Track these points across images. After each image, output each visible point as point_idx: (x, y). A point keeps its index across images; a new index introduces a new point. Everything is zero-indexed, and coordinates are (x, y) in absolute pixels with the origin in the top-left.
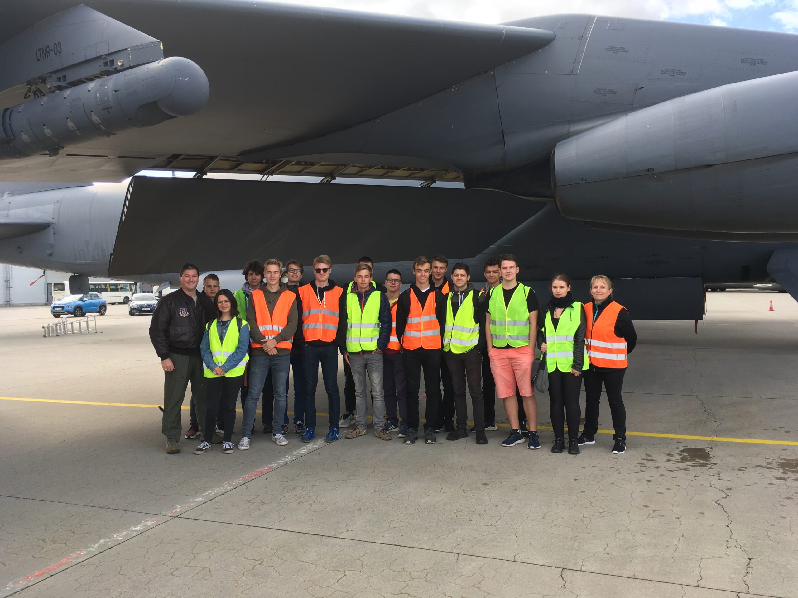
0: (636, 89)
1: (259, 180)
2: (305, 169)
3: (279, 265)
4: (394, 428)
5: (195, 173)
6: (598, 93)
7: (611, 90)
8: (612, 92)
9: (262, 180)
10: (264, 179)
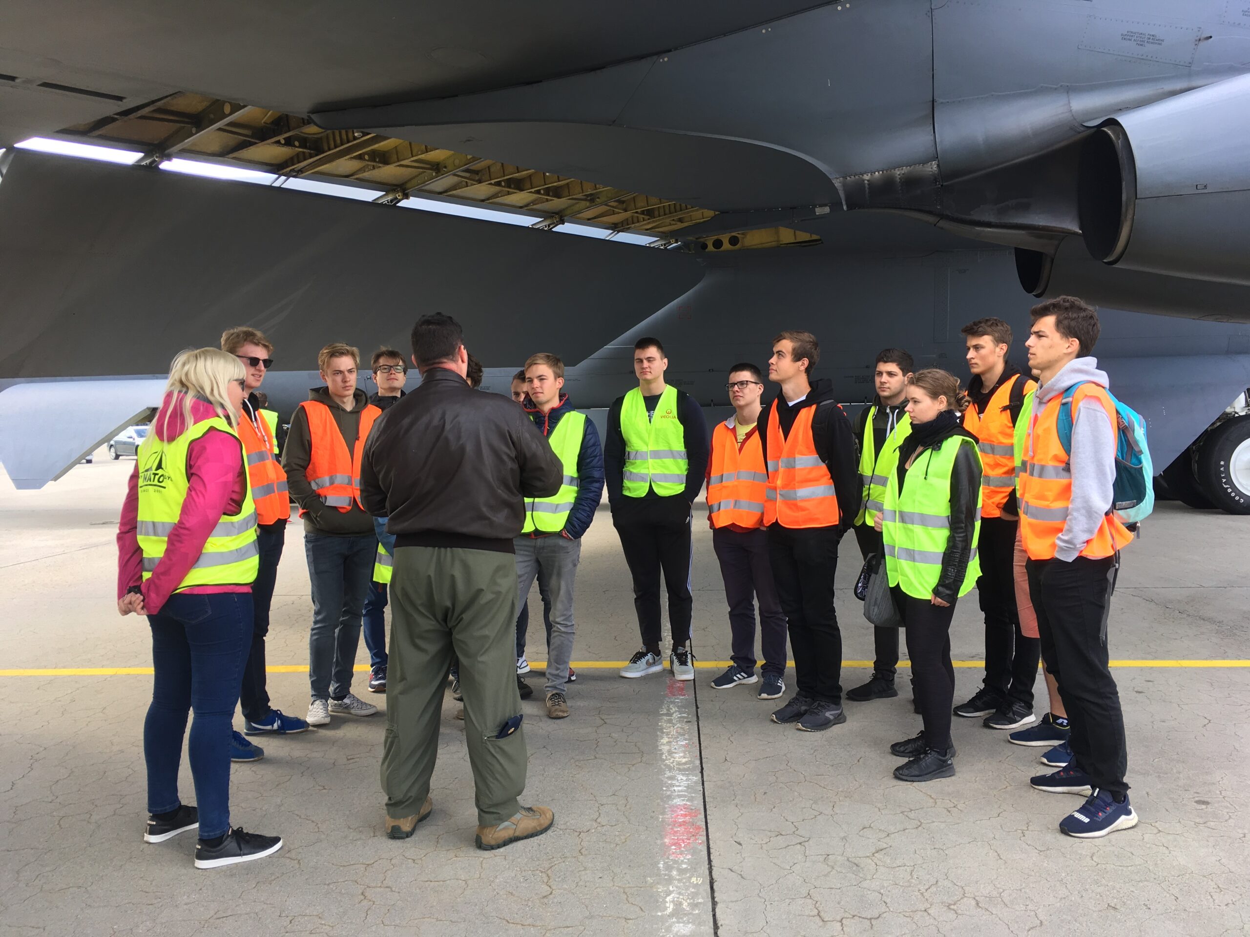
0: (1198, 38)
1: (268, 183)
2: (362, 170)
3: (353, 355)
4: (744, 678)
5: (141, 155)
6: (1130, 40)
7: (1153, 36)
8: (1154, 40)
9: (274, 185)
10: (276, 184)
